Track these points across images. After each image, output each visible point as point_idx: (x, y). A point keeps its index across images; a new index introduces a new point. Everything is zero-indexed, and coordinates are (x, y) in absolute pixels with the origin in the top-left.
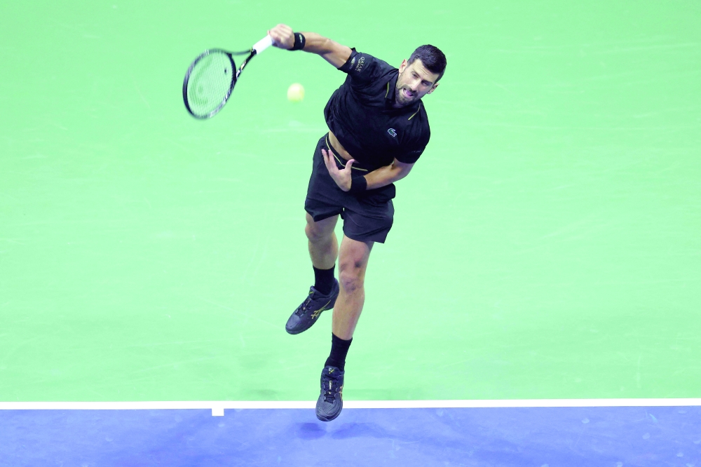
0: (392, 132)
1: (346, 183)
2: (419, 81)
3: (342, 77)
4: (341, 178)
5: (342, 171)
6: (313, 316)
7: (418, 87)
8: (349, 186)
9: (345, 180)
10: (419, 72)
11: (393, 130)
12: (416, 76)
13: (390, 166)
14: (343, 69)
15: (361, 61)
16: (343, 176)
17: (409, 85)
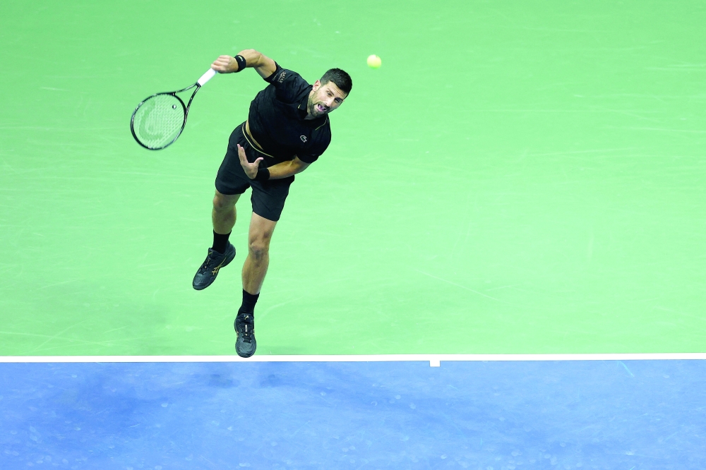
0: (304, 138)
1: (253, 174)
2: (333, 98)
3: (265, 85)
4: (250, 170)
5: (251, 165)
6: (214, 272)
7: (332, 104)
8: (255, 176)
9: (252, 171)
10: (334, 91)
11: (305, 138)
12: (330, 94)
13: (291, 163)
14: (267, 80)
15: (283, 75)
16: (251, 167)
17: (324, 102)
